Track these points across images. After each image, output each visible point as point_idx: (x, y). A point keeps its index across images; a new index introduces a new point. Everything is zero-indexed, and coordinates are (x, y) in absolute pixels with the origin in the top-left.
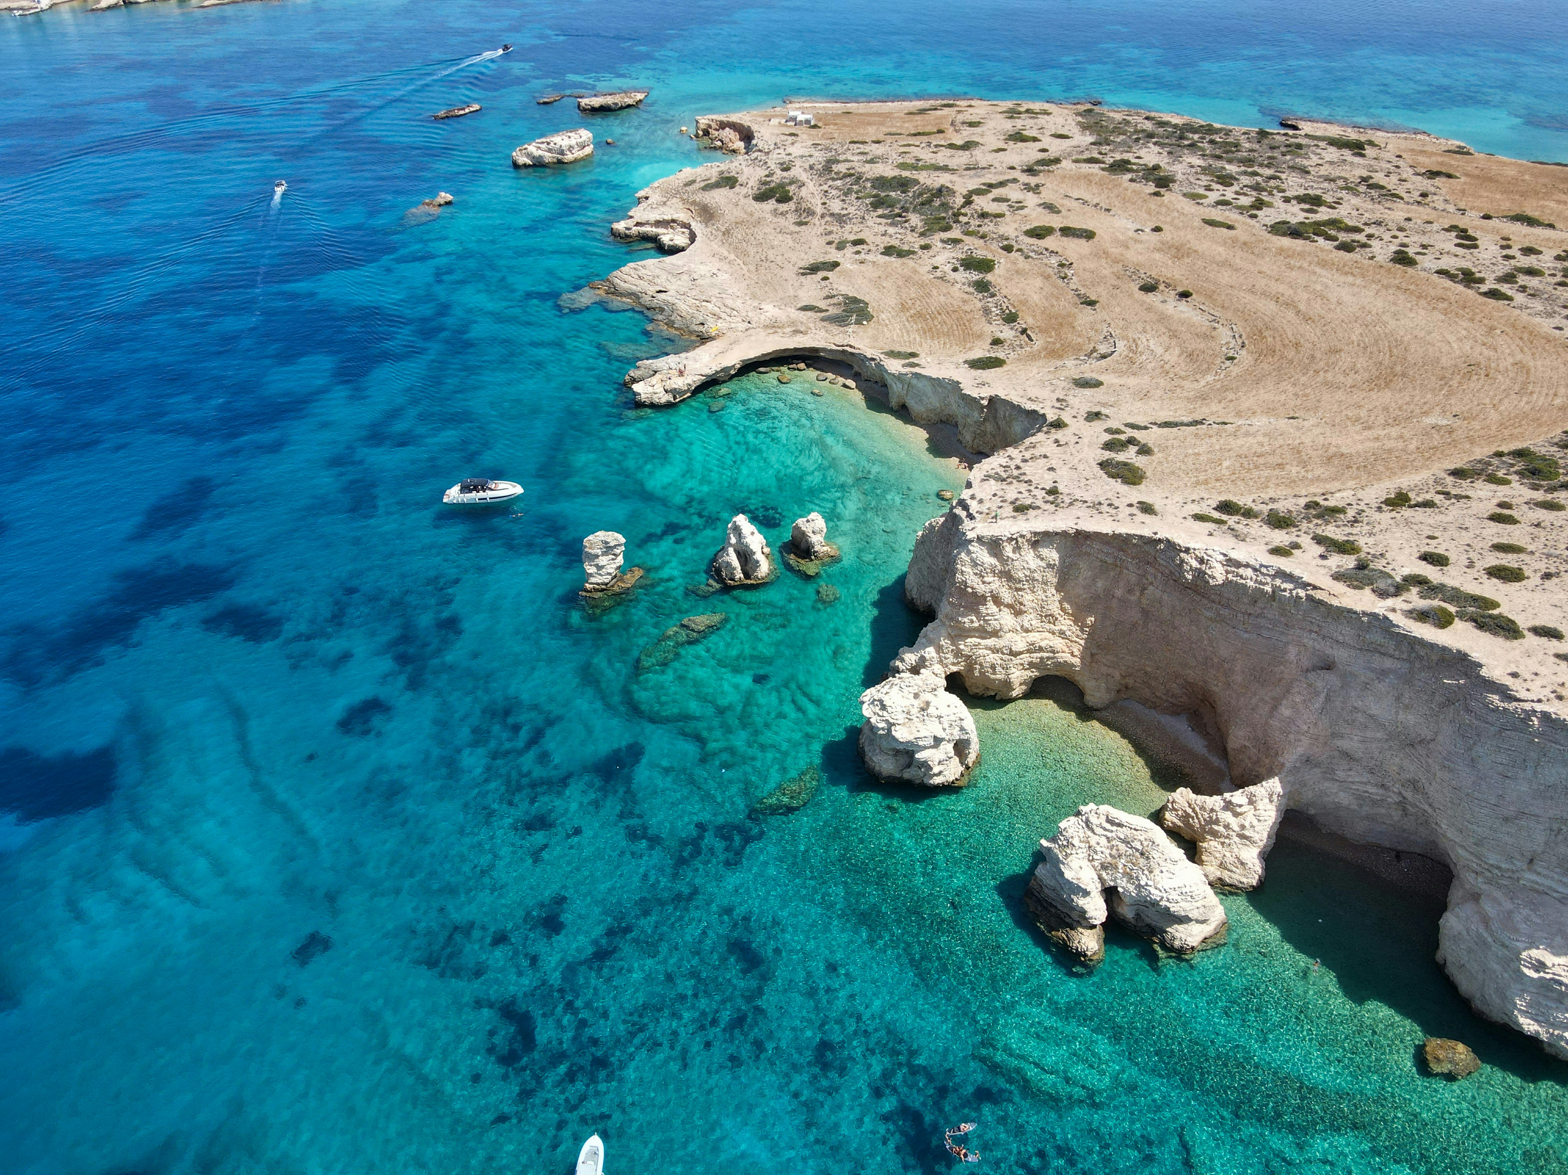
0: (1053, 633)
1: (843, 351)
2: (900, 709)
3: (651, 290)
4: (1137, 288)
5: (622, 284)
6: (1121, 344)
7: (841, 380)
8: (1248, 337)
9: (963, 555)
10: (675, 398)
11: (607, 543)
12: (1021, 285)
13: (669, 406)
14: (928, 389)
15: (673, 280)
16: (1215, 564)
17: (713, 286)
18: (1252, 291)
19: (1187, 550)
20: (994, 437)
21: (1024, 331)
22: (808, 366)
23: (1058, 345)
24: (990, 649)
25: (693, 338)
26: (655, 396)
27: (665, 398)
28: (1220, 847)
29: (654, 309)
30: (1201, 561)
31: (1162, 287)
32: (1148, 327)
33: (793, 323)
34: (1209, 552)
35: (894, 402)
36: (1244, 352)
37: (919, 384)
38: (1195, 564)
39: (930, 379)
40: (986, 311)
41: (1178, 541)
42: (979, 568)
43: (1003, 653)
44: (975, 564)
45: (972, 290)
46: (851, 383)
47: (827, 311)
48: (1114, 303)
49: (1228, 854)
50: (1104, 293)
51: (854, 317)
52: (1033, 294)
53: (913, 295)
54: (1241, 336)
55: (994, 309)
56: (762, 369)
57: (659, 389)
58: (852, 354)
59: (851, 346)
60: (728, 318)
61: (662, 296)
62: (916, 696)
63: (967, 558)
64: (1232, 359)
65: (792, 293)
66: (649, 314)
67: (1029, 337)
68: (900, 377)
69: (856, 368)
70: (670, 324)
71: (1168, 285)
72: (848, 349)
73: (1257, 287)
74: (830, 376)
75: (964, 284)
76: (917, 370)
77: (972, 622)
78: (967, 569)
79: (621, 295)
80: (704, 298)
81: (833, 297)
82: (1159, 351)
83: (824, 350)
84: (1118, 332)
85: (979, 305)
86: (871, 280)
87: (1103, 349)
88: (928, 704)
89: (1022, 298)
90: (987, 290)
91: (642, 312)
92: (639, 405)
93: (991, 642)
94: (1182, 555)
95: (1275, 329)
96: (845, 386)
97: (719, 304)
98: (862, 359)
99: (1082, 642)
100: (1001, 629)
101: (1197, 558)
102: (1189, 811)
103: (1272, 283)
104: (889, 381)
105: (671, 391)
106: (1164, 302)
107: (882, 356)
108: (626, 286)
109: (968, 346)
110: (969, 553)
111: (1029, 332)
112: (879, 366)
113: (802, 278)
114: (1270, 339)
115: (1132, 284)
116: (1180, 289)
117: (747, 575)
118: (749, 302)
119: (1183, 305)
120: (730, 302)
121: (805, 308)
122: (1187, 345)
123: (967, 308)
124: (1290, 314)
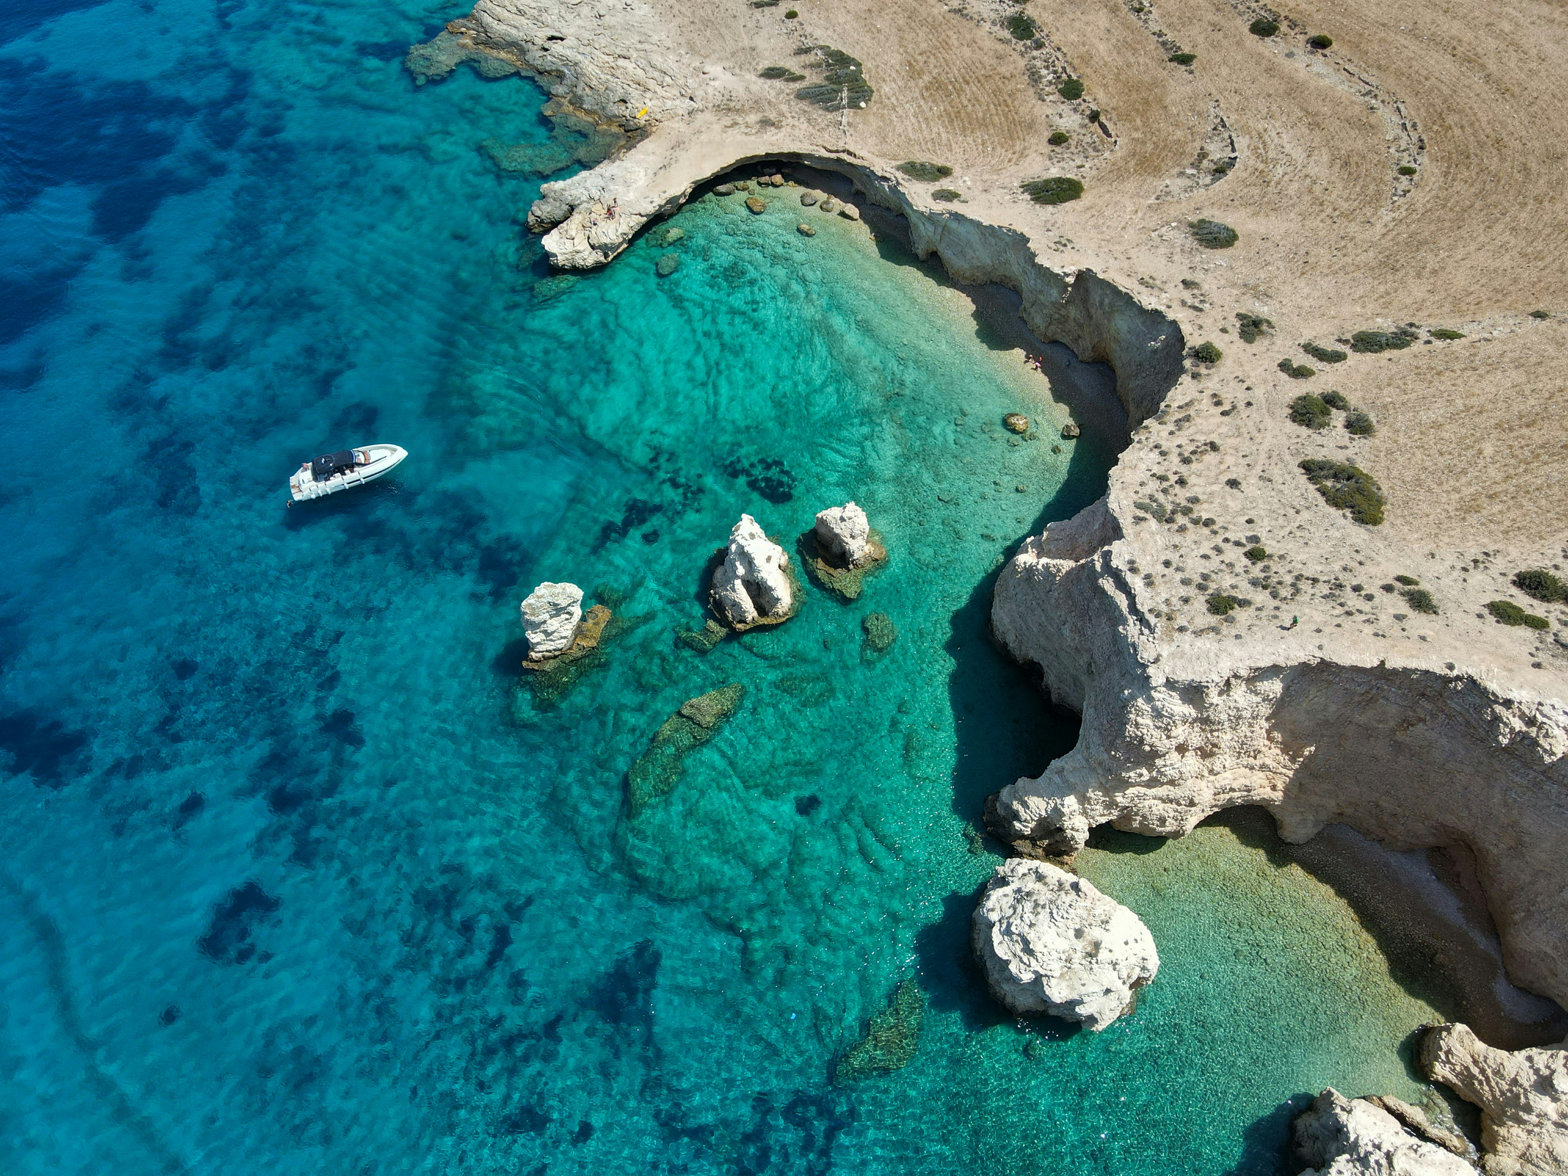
0: (1252, 768)
1: (839, 160)
2: (1055, 955)
3: (540, 36)
4: (1246, 29)
5: (495, 24)
6: (1242, 142)
7: (837, 203)
8: (1427, 129)
9: (1140, 702)
10: (606, 256)
11: (555, 605)
12: (1077, 24)
13: (599, 268)
14: (975, 237)
15: (568, 17)
16: (1557, 732)
17: (628, 27)
18: (1414, 33)
19: (1508, 703)
20: (1081, 326)
21: (1094, 117)
22: (787, 178)
23: (1150, 147)
24: (1160, 799)
25: (615, 129)
26: (577, 257)
27: (590, 258)
28: (1524, 1135)
29: (549, 73)
30: (1531, 722)
31: (1284, 27)
32: (1274, 107)
33: (757, 104)
34: (1546, 709)
35: (921, 250)
36: (1424, 159)
37: (961, 229)
38: (1518, 725)
39: (978, 224)
40: (1034, 77)
41: (1492, 686)
42: (1165, 720)
43: (1179, 804)
44: (1158, 714)
45: (1006, 34)
46: (852, 210)
47: (802, 78)
48: (1218, 58)
49: (1535, 1145)
50: (1200, 39)
51: (845, 94)
52: (1096, 41)
53: (924, 46)
54: (1414, 126)
55: (1044, 72)
56: (722, 188)
57: (582, 245)
58: (851, 165)
59: (850, 153)
60: (658, 89)
61: (556, 48)
62: (1079, 934)
63: (1147, 707)
64: (1407, 172)
65: (746, 42)
66: (542, 81)
67: (1103, 127)
68: (932, 218)
69: (858, 186)
70: (577, 102)
71: (1293, 25)
72: (845, 156)
73: (1420, 25)
74: (819, 195)
75: (994, 23)
76: (955, 206)
77: (1141, 775)
78: (1146, 721)
79: (497, 46)
80: (618, 51)
81: (807, 51)
82: (1299, 154)
83: (810, 156)
84: (1234, 117)
85: (1022, 63)
86: (857, 17)
87: (1217, 152)
88: (1097, 945)
89: (1083, 49)
90: (1030, 36)
91: (532, 79)
92: (556, 271)
93: (1162, 791)
94: (1498, 709)
95: (1460, 112)
96: (843, 214)
97: (643, 63)
98: (868, 175)
99: (1291, 774)
100: (1181, 778)
101: (1522, 716)
102: (1475, 1071)
103: (1441, 19)
104: (913, 218)
105: (600, 247)
106: (1290, 55)
107: (900, 175)
108: (501, 28)
109: (1018, 147)
110: (1150, 699)
111: (1103, 119)
112: (894, 190)
113: (757, 13)
114: (1457, 131)
115: (1239, 21)
116: (1313, 33)
117: (762, 610)
118: (686, 59)
119: (1319, 63)
120: (657, 60)
121: (772, 73)
122: (1338, 144)
123: (1003, 70)
124: (1477, 80)
